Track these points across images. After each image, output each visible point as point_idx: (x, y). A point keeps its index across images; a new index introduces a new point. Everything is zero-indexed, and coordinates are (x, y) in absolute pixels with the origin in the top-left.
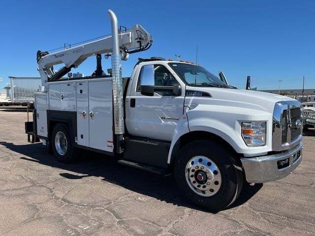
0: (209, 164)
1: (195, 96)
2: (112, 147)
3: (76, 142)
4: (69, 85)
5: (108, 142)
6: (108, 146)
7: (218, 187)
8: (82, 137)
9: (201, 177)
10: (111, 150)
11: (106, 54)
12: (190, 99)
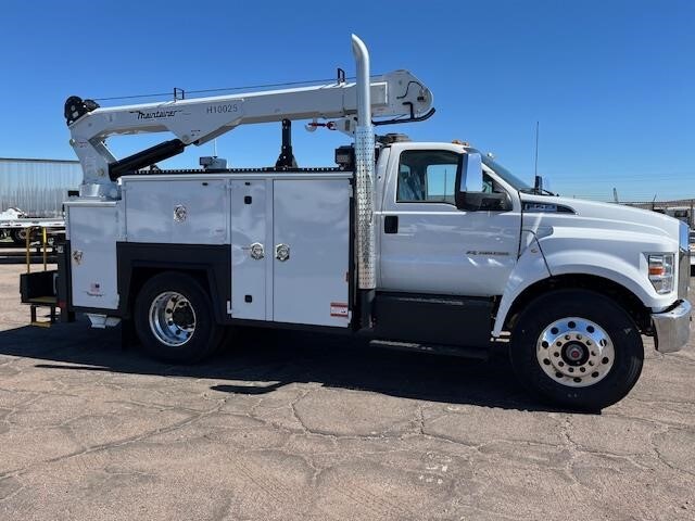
0: (591, 330)
1: (546, 212)
2: (347, 316)
3: (229, 312)
4: (205, 184)
5: (333, 305)
6: (332, 315)
7: (609, 367)
8: (249, 299)
9: (576, 354)
10: (344, 323)
11: (311, 121)
12: (535, 218)
